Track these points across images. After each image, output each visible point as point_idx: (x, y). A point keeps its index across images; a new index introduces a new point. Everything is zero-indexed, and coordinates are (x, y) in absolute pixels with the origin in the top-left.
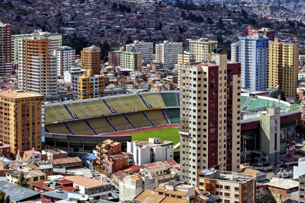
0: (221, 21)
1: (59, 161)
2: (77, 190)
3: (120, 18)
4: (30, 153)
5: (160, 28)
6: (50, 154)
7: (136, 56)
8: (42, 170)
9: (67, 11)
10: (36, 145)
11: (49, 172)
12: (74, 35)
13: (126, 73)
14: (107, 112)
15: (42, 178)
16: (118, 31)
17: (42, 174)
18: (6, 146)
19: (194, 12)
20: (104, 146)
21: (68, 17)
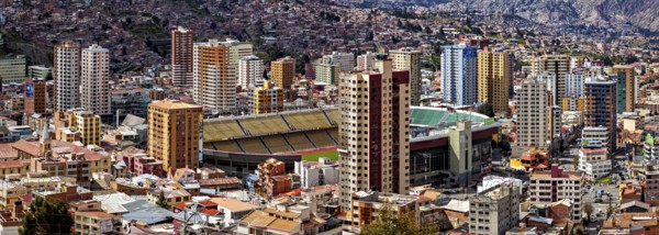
0: (442, 31)
1: (214, 181)
2: (221, 214)
3: (326, 28)
4: (181, 172)
5: (371, 38)
6: (204, 173)
7: (333, 69)
8: (188, 190)
9: (268, 19)
10: (193, 162)
11: (196, 192)
12: (274, 45)
13: (321, 88)
14: (285, 129)
15: (186, 199)
16: (324, 42)
17: (187, 194)
18: (158, 162)
19: (412, 21)
20: (265, 165)
21: (269, 26)
